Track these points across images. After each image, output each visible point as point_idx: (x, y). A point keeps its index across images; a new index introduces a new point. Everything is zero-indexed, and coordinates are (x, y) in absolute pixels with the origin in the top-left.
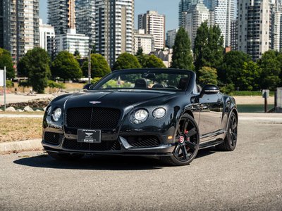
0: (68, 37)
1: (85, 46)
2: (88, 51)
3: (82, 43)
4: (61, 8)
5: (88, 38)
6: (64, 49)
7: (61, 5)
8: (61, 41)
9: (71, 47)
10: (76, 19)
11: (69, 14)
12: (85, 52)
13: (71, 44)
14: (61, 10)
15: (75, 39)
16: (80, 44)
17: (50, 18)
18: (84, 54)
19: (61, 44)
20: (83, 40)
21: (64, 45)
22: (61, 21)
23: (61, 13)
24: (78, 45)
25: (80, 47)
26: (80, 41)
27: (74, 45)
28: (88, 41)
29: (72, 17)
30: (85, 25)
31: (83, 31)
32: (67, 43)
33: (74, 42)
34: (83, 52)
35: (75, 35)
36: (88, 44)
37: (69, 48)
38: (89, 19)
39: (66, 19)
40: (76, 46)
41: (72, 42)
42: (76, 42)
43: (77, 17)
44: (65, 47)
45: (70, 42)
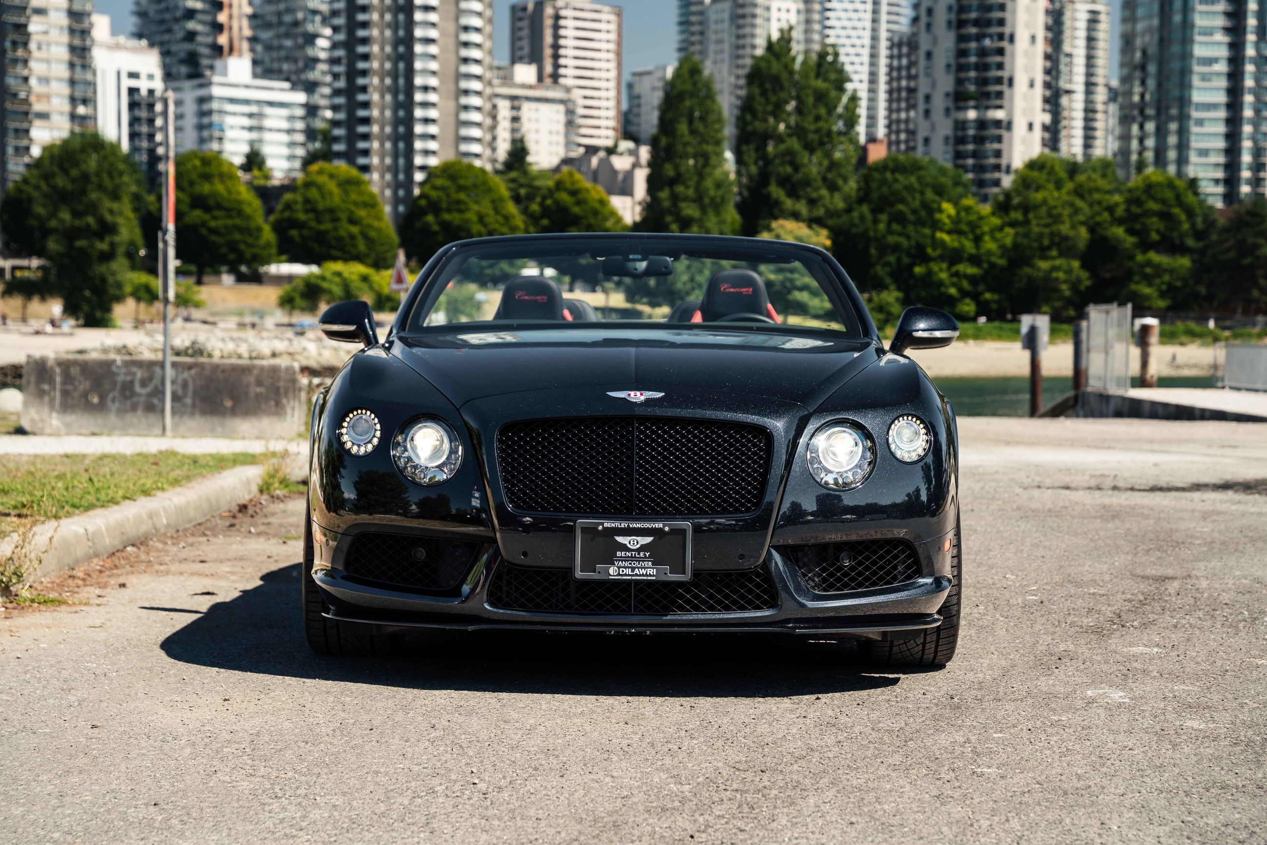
0: (216, 91)
1: (289, 131)
2: (300, 152)
3: (276, 119)
5: (300, 97)
6: (202, 141)
8: (190, 108)
9: (229, 134)
10: (253, 17)
12: (291, 158)
13: (229, 120)
15: (247, 102)
16: (268, 123)
17: (142, 14)
18: (285, 165)
19: (190, 121)
20: (282, 105)
21: (200, 127)
22: (191, 25)
24: (260, 129)
25: (268, 136)
26: (268, 110)
27: (243, 128)
28: (300, 112)
29: (235, 11)
30: (288, 43)
31: (280, 71)
32: (215, 118)
33: (243, 115)
34: (280, 157)
35: (247, 87)
36: (300, 125)
37: (220, 139)
38: (305, 20)
39: (208, 18)
40: (251, 129)
41: (234, 114)
42: (251, 115)
43: (259, 11)
44: (205, 134)
45: (226, 113)
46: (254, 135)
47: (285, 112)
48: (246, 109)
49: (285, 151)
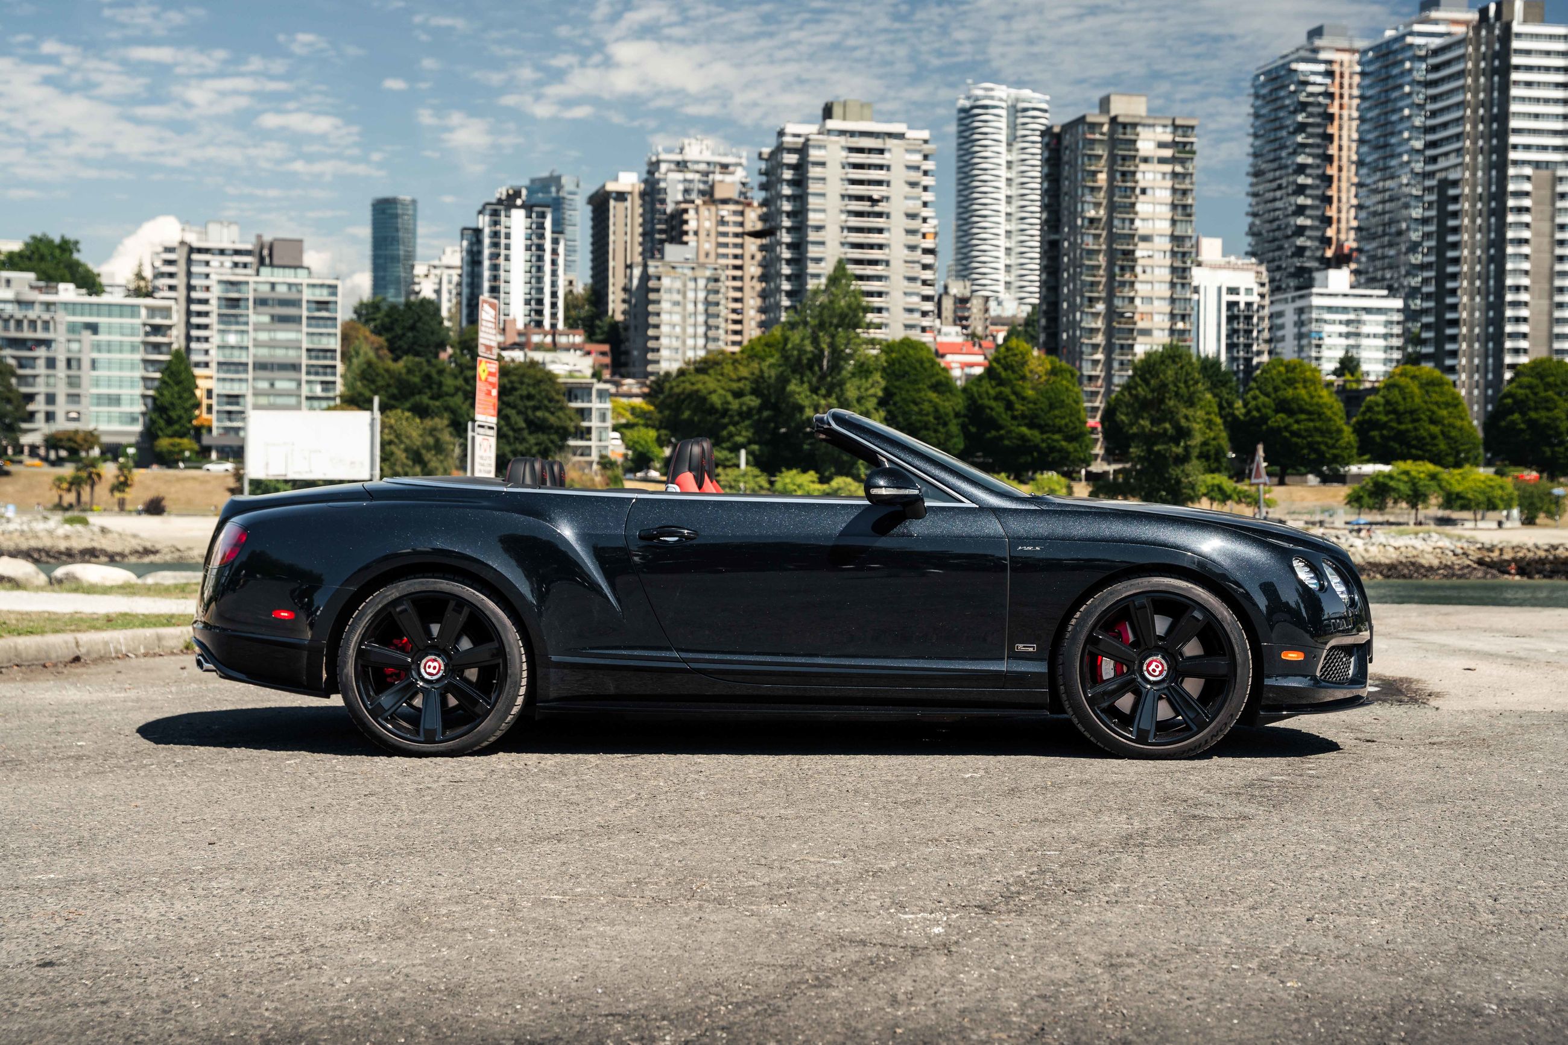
0: (1316, 301)
1: (1385, 336)
2: (1397, 355)
3: (1373, 325)
4: (1301, 190)
5: (1399, 303)
6: (1301, 349)
7: (1301, 180)
8: (1290, 318)
9: (1327, 341)
10: (1359, 229)
11: (1332, 212)
12: (1386, 361)
13: (1327, 328)
14: (1301, 200)
15: (1345, 310)
16: (1365, 329)
17: (1253, 232)
18: (1381, 368)
19: (1290, 331)
20: (1379, 311)
21: (1300, 336)
22: (1300, 241)
23: (1300, 210)
24: (1358, 335)
25: (1365, 342)
26: (1365, 317)
27: (1340, 335)
28: (1397, 317)
29: (1343, 225)
30: (1392, 252)
31: (1383, 279)
32: (1314, 327)
33: (1341, 322)
34: (1376, 360)
35: (1345, 295)
36: (1397, 330)
37: (1319, 346)
38: (1408, 229)
39: (1318, 234)
40: (1348, 335)
41: (1334, 322)
42: (1348, 323)
43: (1362, 225)
44: (1304, 342)
45: (1325, 321)
46: (1352, 341)
47: (1382, 318)
48: (1344, 317)
49: (1381, 355)
